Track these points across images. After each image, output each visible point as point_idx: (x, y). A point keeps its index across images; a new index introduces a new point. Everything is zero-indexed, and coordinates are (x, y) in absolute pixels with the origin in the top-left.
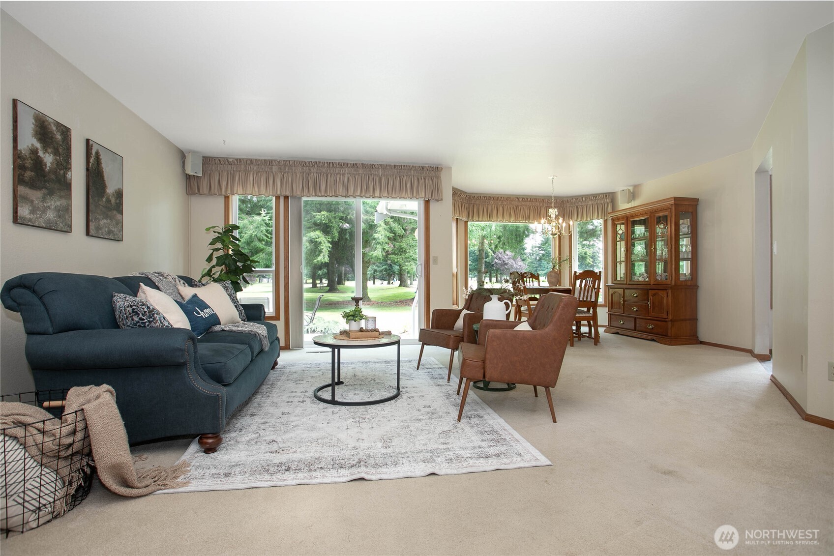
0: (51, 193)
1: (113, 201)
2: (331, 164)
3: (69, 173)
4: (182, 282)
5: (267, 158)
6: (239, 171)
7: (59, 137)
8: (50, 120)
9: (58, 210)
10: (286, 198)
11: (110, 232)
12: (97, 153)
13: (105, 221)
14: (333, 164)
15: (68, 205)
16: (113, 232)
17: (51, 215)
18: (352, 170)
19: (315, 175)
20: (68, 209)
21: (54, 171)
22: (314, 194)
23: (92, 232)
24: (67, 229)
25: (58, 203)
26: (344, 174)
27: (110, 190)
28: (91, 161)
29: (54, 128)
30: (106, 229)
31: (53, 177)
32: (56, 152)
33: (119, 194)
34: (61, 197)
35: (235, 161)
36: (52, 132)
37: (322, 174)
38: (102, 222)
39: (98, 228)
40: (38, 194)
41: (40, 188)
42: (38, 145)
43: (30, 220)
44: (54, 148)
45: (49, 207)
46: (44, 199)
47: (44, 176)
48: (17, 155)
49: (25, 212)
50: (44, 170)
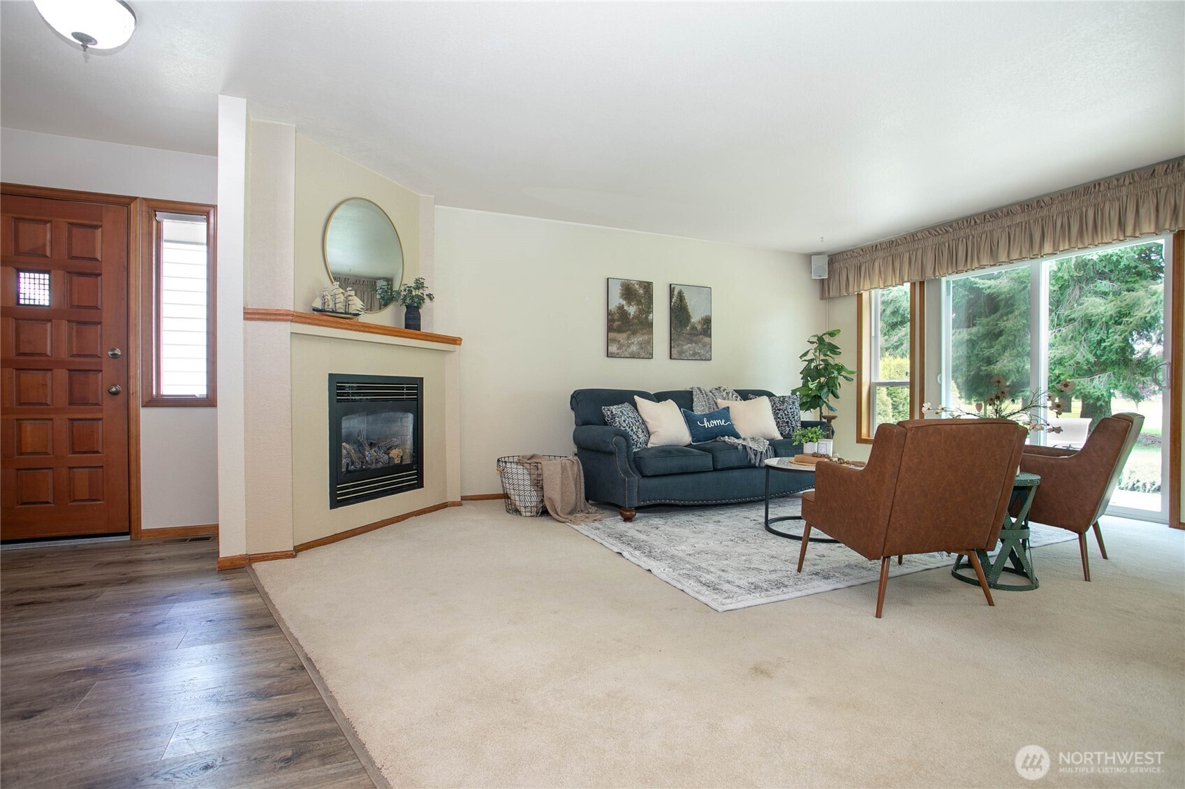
0: (634, 333)
1: (699, 327)
3: (651, 315)
4: (736, 394)
6: (865, 263)
7: (641, 291)
8: (634, 282)
9: (640, 344)
10: (922, 283)
11: (695, 354)
12: (680, 293)
13: (690, 345)
15: (650, 339)
16: (699, 353)
17: (634, 348)
20: (650, 342)
21: (636, 317)
23: (674, 356)
24: (650, 356)
25: (641, 339)
26: (991, 231)
27: (696, 317)
28: (673, 300)
29: (637, 287)
30: (691, 352)
31: (636, 321)
32: (639, 303)
33: (707, 321)
34: (643, 334)
36: (636, 290)
38: (685, 347)
39: (681, 353)
40: (624, 335)
41: (625, 332)
42: (624, 302)
43: (618, 354)
44: (637, 300)
45: (633, 343)
46: (628, 338)
47: (629, 322)
48: (609, 313)
49: (613, 349)
50: (628, 318)
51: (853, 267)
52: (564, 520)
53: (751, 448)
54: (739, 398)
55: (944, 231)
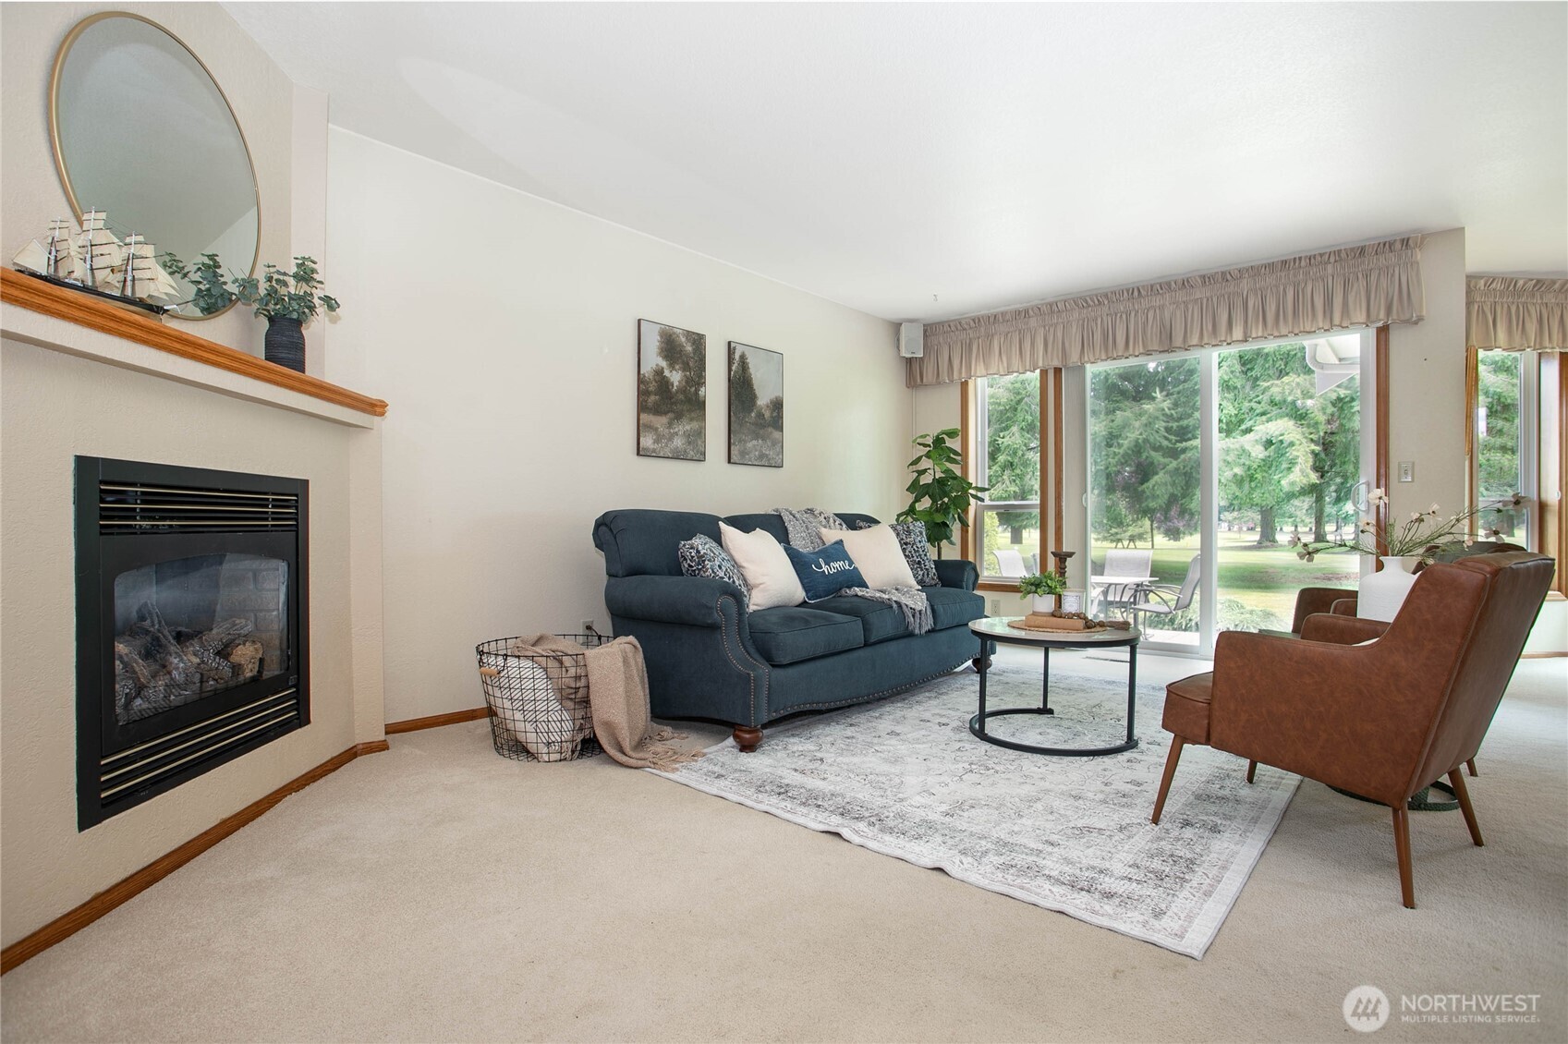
0: (679, 416)
1: (767, 414)
2: (1136, 293)
3: (703, 389)
4: (838, 521)
5: (1018, 306)
6: (979, 338)
7: (689, 348)
8: (679, 331)
9: (687, 435)
10: (1058, 371)
11: (762, 456)
12: (743, 357)
13: (755, 442)
14: (1139, 291)
15: (701, 428)
16: (767, 456)
17: (678, 443)
18: (1181, 296)
19: (1105, 318)
20: (700, 433)
21: (682, 390)
22: (1104, 357)
23: (734, 458)
24: (701, 457)
25: (688, 427)
26: (1162, 308)
27: (763, 400)
28: (734, 368)
29: (683, 339)
30: (757, 453)
31: (681, 397)
32: (686, 367)
33: (778, 405)
34: (692, 420)
35: (972, 323)
36: (681, 345)
37: (1119, 315)
38: (750, 445)
39: (743, 453)
40: (664, 420)
41: (666, 413)
42: (664, 364)
43: (654, 451)
44: (683, 363)
45: (676, 434)
46: (670, 425)
47: (671, 398)
48: (641, 380)
49: (647, 442)
50: (670, 391)
51: (959, 344)
52: (640, 763)
53: (907, 606)
54: (844, 526)
55: (1096, 302)
